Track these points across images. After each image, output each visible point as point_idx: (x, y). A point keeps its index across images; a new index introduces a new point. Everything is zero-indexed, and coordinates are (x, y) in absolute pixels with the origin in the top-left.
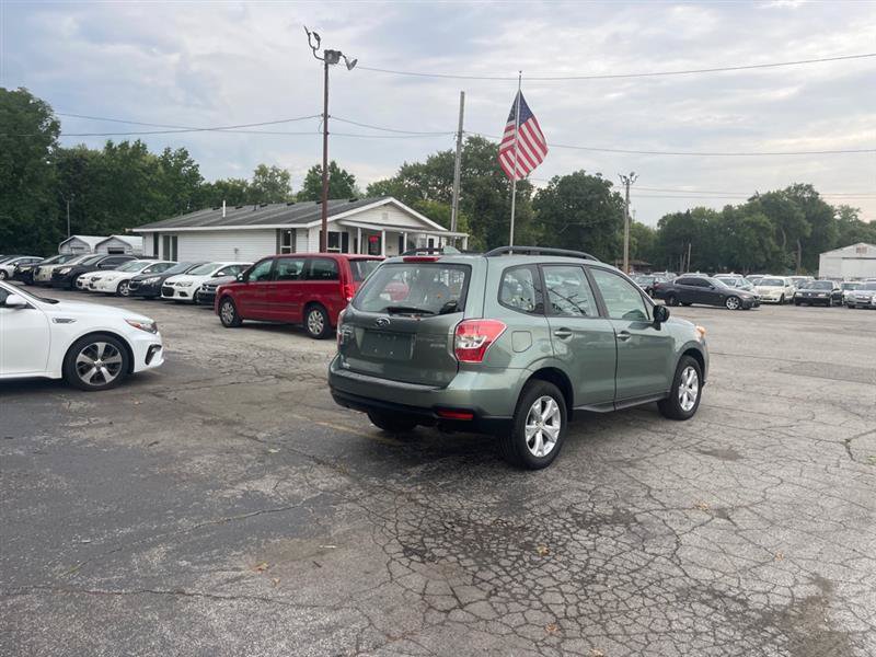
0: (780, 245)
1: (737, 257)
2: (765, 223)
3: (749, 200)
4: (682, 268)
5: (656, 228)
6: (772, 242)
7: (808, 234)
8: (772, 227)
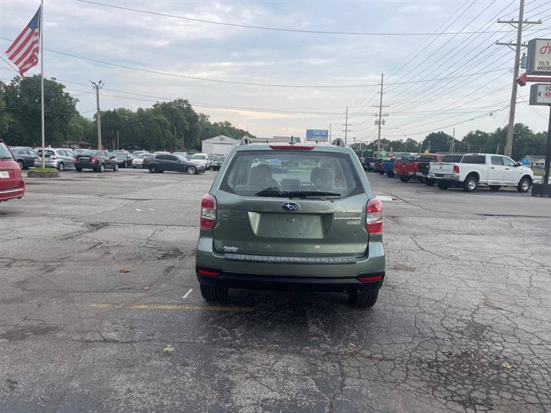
0: (174, 135)
1: (147, 141)
2: (165, 121)
3: (154, 106)
4: (114, 147)
5: (93, 120)
6: (170, 133)
7: (188, 128)
8: (169, 123)
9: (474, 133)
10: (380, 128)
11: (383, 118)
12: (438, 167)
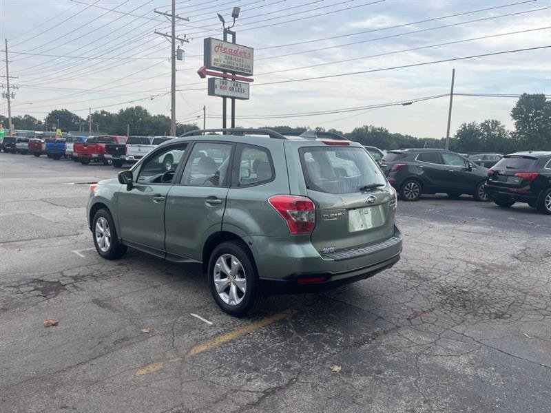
9: (99, 113)
10: (9, 102)
11: (11, 90)
12: (136, 149)
